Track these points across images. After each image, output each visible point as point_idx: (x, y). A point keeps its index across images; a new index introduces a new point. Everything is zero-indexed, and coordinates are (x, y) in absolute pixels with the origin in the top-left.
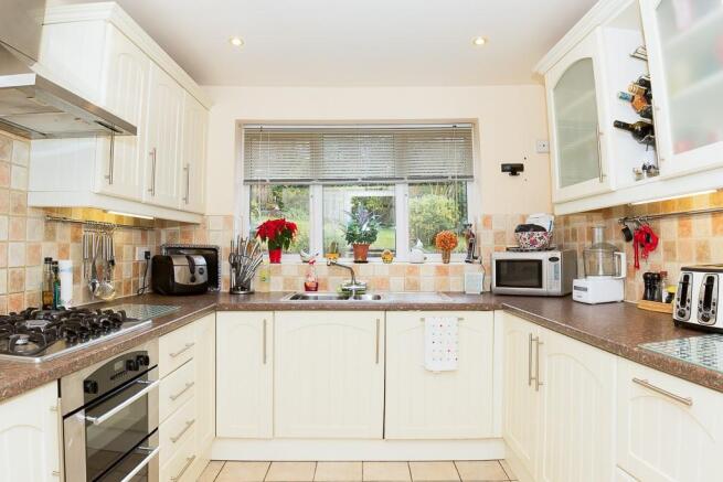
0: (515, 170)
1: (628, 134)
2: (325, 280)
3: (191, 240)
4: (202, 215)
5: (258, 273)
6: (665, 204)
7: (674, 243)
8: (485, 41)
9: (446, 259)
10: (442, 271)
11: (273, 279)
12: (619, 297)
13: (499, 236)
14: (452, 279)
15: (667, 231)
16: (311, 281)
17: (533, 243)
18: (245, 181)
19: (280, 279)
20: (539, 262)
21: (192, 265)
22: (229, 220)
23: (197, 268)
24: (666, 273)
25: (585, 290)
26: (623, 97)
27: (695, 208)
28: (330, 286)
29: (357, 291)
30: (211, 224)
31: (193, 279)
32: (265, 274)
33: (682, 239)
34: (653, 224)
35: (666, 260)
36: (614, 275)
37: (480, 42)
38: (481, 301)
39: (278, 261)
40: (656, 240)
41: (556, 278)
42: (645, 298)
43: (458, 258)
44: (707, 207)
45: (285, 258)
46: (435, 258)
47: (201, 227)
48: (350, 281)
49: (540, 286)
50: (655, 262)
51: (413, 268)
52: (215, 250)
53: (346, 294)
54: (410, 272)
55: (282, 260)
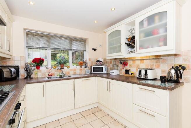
0: (95, 50)
1: (126, 45)
2: (54, 73)
3: (7, 64)
4: (12, 56)
5: (34, 72)
6: (129, 58)
7: (131, 65)
8: (97, 22)
9: (81, 67)
10: (81, 70)
11: (39, 74)
12: (118, 74)
13: (92, 63)
14: (83, 71)
15: (130, 63)
16: (50, 74)
17: (100, 64)
18: (26, 46)
19: (41, 74)
20: (102, 68)
21: (11, 71)
22: (22, 58)
23: (13, 72)
24: (130, 70)
25: (113, 72)
26: (127, 38)
27: (137, 59)
28: (55, 74)
29: (63, 75)
30: (15, 59)
31: (12, 76)
32: (36, 73)
33: (133, 64)
34: (127, 61)
35: (129, 67)
36: (118, 70)
37: (96, 22)
38: (89, 75)
39: (39, 69)
40: (127, 64)
41: (106, 70)
42: (125, 74)
43: (83, 67)
44: (139, 59)
45: (41, 68)
46: (79, 67)
47: (11, 60)
48: (61, 73)
49: (102, 72)
50: (127, 68)
51: (75, 69)
52: (18, 66)
53: (61, 76)
54: (74, 70)
55: (40, 69)
